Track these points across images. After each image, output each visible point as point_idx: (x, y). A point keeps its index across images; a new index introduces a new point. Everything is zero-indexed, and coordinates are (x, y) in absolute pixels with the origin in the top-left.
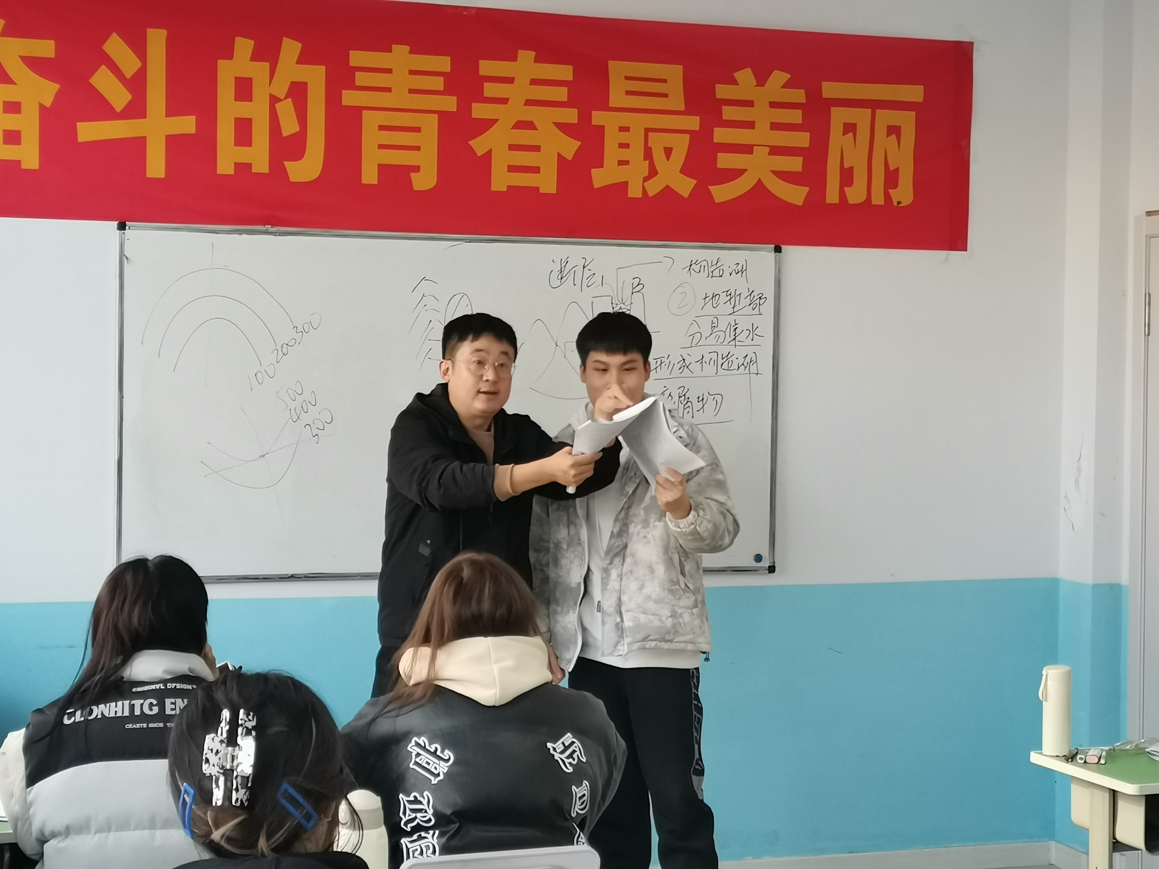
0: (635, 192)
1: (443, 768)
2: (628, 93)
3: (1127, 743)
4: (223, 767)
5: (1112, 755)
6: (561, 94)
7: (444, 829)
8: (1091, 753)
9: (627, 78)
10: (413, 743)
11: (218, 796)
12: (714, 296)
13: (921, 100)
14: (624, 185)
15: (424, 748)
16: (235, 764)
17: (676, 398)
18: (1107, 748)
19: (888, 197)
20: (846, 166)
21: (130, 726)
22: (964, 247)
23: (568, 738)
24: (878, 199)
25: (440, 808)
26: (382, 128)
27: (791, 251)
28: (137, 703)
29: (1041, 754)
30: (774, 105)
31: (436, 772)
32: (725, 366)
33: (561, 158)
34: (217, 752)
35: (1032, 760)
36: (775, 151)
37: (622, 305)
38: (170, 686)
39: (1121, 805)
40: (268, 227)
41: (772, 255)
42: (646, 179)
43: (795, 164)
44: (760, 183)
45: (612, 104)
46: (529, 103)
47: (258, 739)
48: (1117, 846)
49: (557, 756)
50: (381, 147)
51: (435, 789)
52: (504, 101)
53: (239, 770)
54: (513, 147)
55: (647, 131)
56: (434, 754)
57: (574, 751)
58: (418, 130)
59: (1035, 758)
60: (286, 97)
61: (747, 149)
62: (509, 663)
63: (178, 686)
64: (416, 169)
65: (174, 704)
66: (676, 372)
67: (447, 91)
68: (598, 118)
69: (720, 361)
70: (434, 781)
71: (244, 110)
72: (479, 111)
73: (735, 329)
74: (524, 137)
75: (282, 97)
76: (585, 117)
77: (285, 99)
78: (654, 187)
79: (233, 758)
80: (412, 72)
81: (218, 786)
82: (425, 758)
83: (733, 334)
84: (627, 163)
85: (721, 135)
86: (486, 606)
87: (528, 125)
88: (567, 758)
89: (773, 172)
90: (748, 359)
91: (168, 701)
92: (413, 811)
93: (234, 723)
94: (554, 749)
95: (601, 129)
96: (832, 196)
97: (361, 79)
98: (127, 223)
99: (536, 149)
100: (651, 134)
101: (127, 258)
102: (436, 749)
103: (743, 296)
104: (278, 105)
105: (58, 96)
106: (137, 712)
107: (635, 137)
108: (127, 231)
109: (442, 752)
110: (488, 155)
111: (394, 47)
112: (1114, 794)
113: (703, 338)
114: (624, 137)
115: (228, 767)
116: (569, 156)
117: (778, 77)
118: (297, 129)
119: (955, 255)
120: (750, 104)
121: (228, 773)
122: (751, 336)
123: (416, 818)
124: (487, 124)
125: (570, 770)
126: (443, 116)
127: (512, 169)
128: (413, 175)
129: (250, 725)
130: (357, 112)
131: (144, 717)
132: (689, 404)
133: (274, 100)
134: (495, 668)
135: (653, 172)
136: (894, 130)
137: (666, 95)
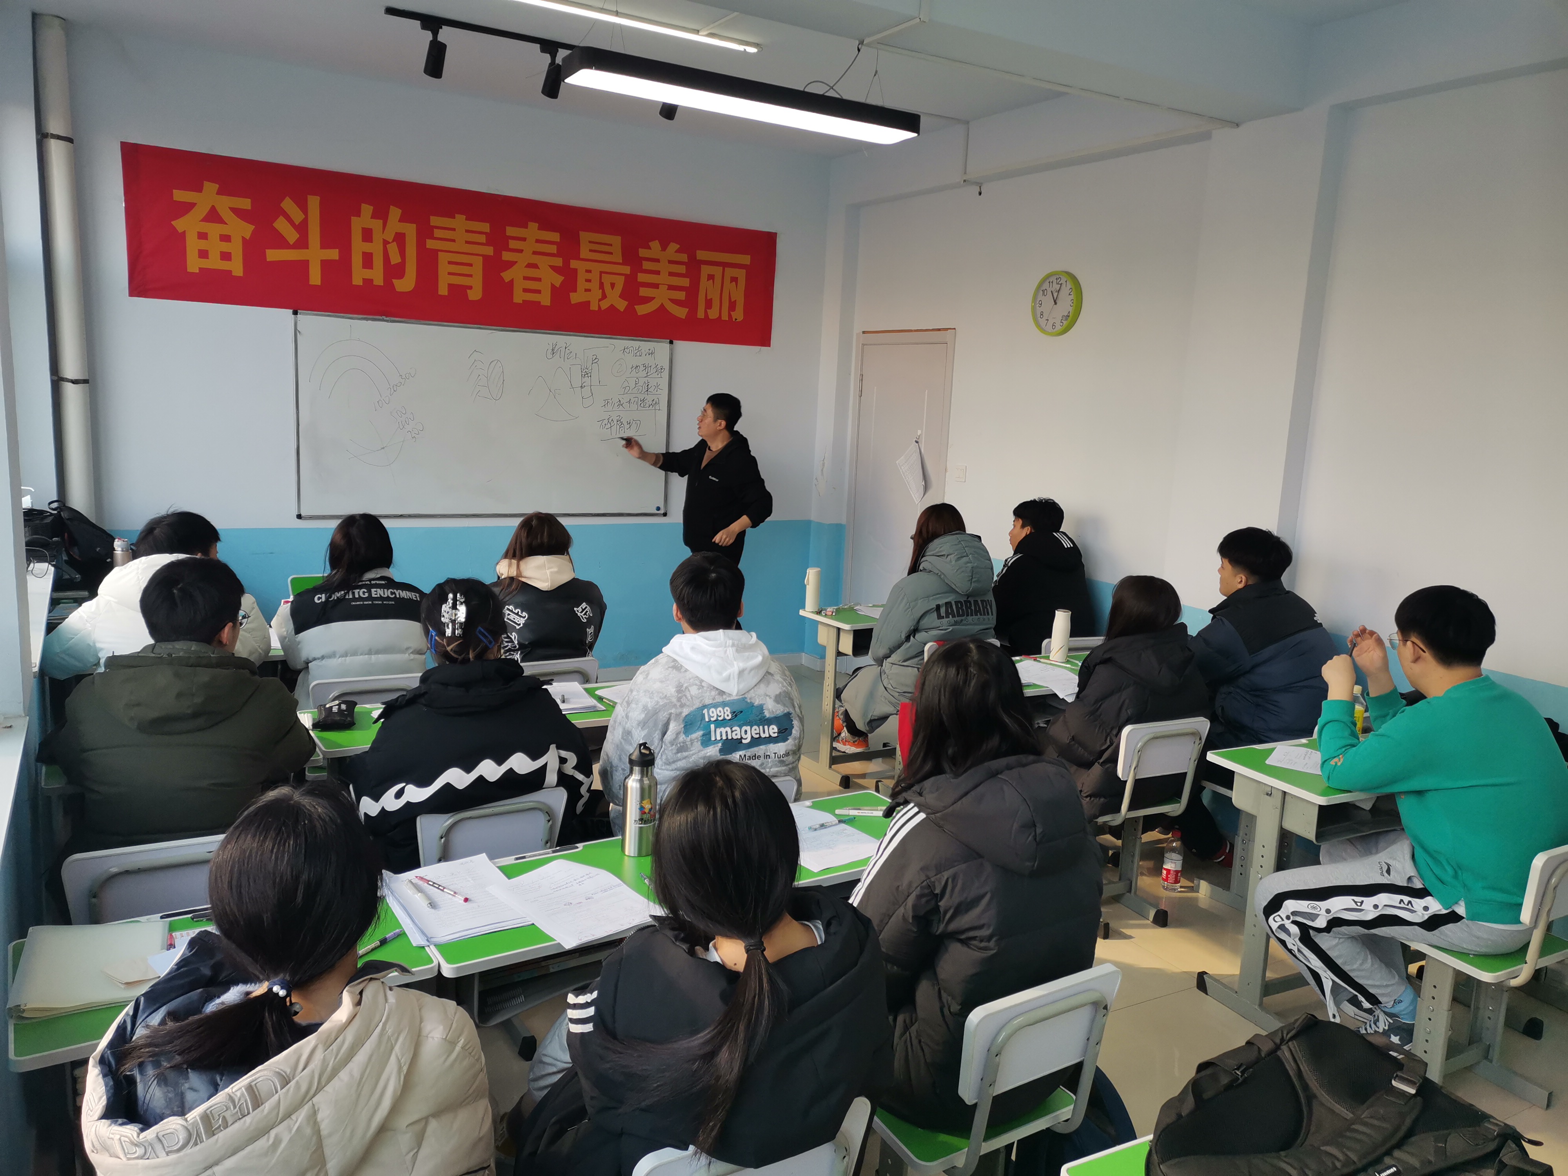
0: (594, 307)
1: (522, 621)
2: (591, 251)
3: (845, 605)
4: (451, 619)
5: (838, 611)
6: (553, 249)
7: (523, 651)
8: (828, 610)
9: (590, 242)
10: (506, 609)
11: (449, 632)
12: (637, 367)
13: (749, 263)
14: (588, 303)
15: (512, 611)
16: (457, 617)
17: (615, 422)
18: (836, 608)
19: (730, 316)
20: (708, 298)
21: (354, 603)
22: (769, 345)
23: (584, 605)
24: (725, 317)
25: (521, 641)
26: (450, 263)
27: (680, 345)
28: (356, 591)
29: (805, 611)
30: (670, 262)
31: (519, 623)
32: (642, 405)
33: (553, 286)
34: (448, 612)
35: (800, 614)
36: (671, 288)
37: (587, 370)
38: (373, 582)
39: (841, 634)
40: (384, 317)
41: (668, 345)
42: (600, 300)
43: (681, 295)
44: (662, 305)
45: (581, 257)
46: (535, 253)
47: (467, 606)
48: (839, 654)
49: (579, 614)
50: (450, 274)
51: (518, 632)
52: (521, 251)
53: (458, 620)
54: (526, 278)
55: (601, 273)
56: (517, 614)
57: (587, 612)
58: (471, 265)
59: (802, 613)
60: (393, 241)
61: (656, 286)
62: (555, 569)
63: (378, 582)
64: (471, 288)
65: (376, 591)
66: (616, 408)
67: (488, 243)
68: (574, 264)
69: (640, 403)
70: (518, 627)
71: (367, 247)
72: (506, 256)
73: (648, 386)
74: (532, 273)
75: (391, 241)
76: (566, 263)
77: (392, 242)
78: (605, 305)
79: (456, 615)
80: (467, 231)
81: (448, 628)
82: (512, 616)
83: (646, 388)
84: (589, 290)
85: (642, 277)
86: (546, 540)
87: (534, 266)
88: (584, 615)
89: (669, 299)
90: (654, 402)
91: (373, 590)
92: (507, 642)
93: (455, 600)
94: (578, 611)
95: (575, 270)
96: (701, 314)
97: (438, 233)
98: (299, 311)
99: (539, 280)
100: (603, 274)
101: (299, 332)
102: (518, 612)
103: (652, 367)
104: (388, 246)
105: (253, 233)
106: (357, 596)
107: (595, 276)
108: (298, 316)
109: (522, 613)
110: (512, 281)
111: (457, 215)
112: (839, 629)
113: (631, 390)
114: (588, 276)
115: (453, 619)
116: (558, 285)
117: (673, 247)
118: (399, 260)
119: (764, 349)
120: (658, 261)
121: (453, 622)
122: (656, 389)
123: (508, 646)
124: (511, 264)
125: (585, 621)
126: (486, 258)
127: (526, 290)
128: (468, 291)
129: (463, 600)
130: (435, 252)
131: (360, 599)
132: (623, 425)
133: (386, 243)
134: (548, 572)
135: (604, 296)
136: (734, 280)
137: (611, 253)
